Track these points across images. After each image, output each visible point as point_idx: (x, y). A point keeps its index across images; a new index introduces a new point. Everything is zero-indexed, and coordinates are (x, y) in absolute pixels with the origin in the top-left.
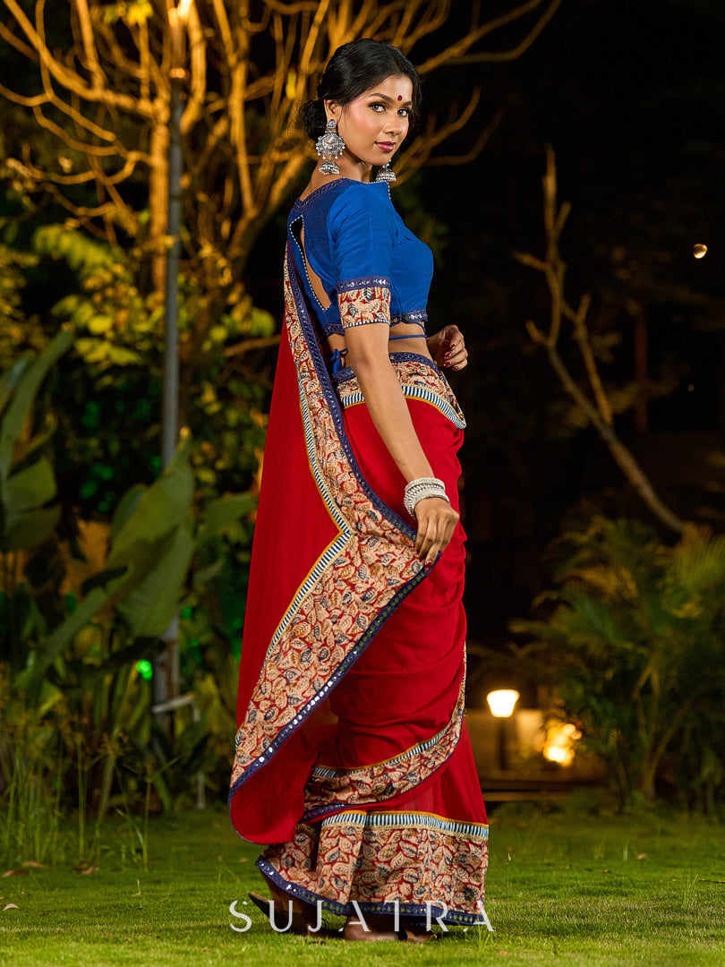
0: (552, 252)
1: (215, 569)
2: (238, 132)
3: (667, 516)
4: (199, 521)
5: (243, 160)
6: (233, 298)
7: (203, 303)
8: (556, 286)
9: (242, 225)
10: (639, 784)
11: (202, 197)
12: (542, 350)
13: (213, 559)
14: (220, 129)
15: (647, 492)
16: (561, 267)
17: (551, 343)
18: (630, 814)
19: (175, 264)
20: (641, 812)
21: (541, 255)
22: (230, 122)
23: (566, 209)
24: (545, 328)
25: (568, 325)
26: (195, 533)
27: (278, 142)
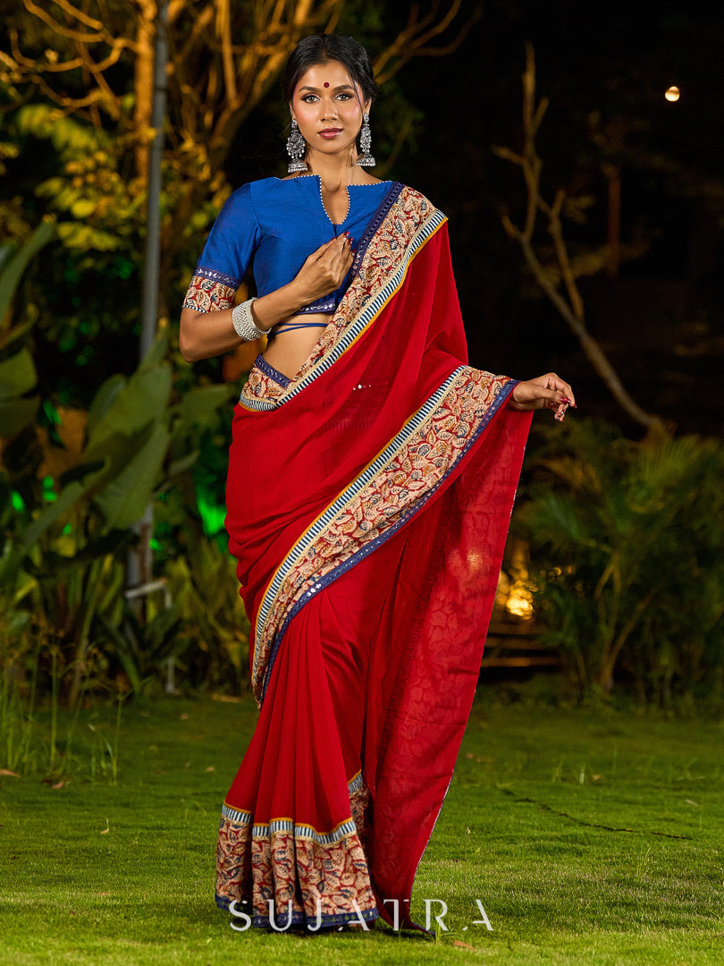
0: (530, 148)
1: (190, 460)
2: (223, 20)
3: (633, 409)
4: (176, 416)
5: (227, 50)
6: (215, 185)
7: (185, 189)
8: (532, 180)
9: (225, 117)
10: (598, 675)
11: (186, 89)
12: (517, 246)
13: (188, 450)
14: (205, 18)
15: (615, 385)
16: (538, 164)
17: (525, 238)
18: (588, 706)
19: (157, 154)
20: (599, 705)
21: (519, 150)
22: (215, 11)
23: (544, 104)
24: (520, 223)
25: (543, 220)
26: (171, 428)
27: (262, 36)
